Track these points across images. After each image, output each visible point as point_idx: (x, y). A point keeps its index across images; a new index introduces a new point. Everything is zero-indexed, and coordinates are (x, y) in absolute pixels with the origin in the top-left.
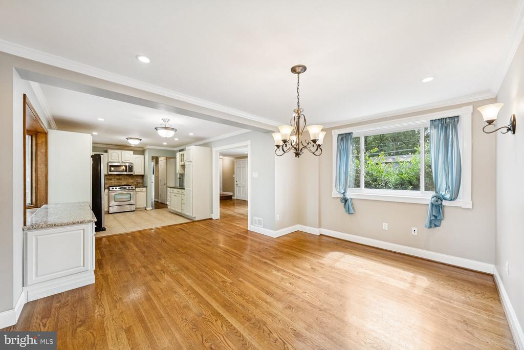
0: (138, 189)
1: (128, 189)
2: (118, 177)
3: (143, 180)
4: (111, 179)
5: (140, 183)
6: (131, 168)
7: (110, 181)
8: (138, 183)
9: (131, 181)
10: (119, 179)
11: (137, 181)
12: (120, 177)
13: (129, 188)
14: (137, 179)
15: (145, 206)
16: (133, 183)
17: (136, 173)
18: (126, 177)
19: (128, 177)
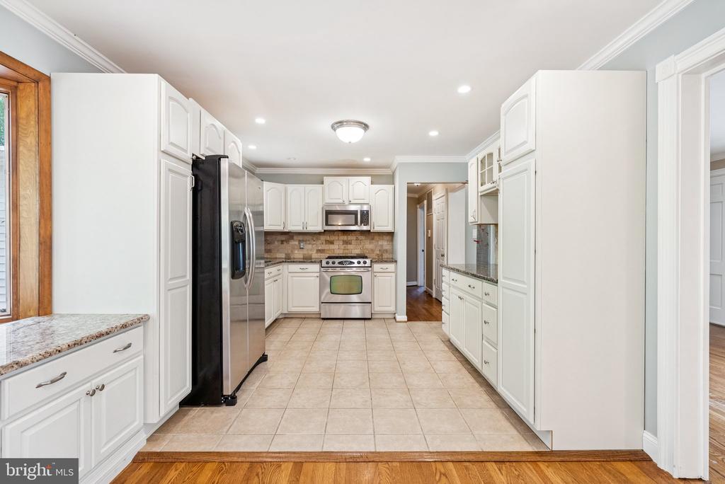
0: (377, 267)
1: (356, 265)
2: (345, 238)
3: (393, 245)
4: (332, 243)
5: (387, 251)
6: (365, 217)
7: (332, 247)
8: (383, 251)
9: (368, 245)
10: (346, 243)
11: (382, 246)
12: (350, 238)
13: (359, 263)
14: (380, 243)
15: (392, 309)
16: (373, 251)
17: (377, 229)
18: (360, 237)
19: (363, 238)
